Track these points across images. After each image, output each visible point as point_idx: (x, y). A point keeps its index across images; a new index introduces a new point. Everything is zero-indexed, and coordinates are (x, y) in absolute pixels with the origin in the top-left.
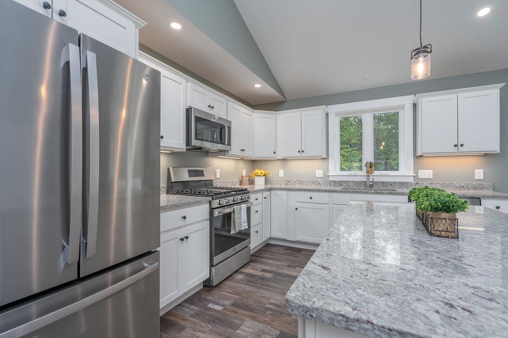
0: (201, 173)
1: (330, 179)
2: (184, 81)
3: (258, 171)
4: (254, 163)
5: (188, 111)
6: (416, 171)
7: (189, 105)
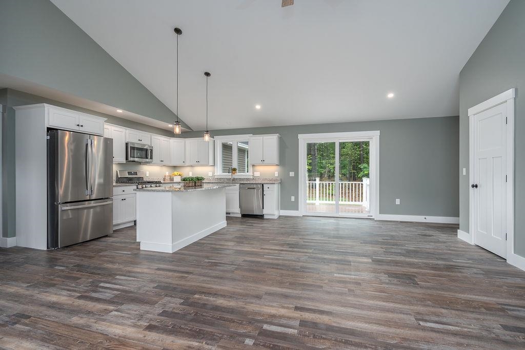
0: (136, 174)
1: (216, 177)
2: (124, 130)
3: (176, 173)
4: (175, 167)
5: (127, 144)
6: (253, 173)
7: (127, 141)
